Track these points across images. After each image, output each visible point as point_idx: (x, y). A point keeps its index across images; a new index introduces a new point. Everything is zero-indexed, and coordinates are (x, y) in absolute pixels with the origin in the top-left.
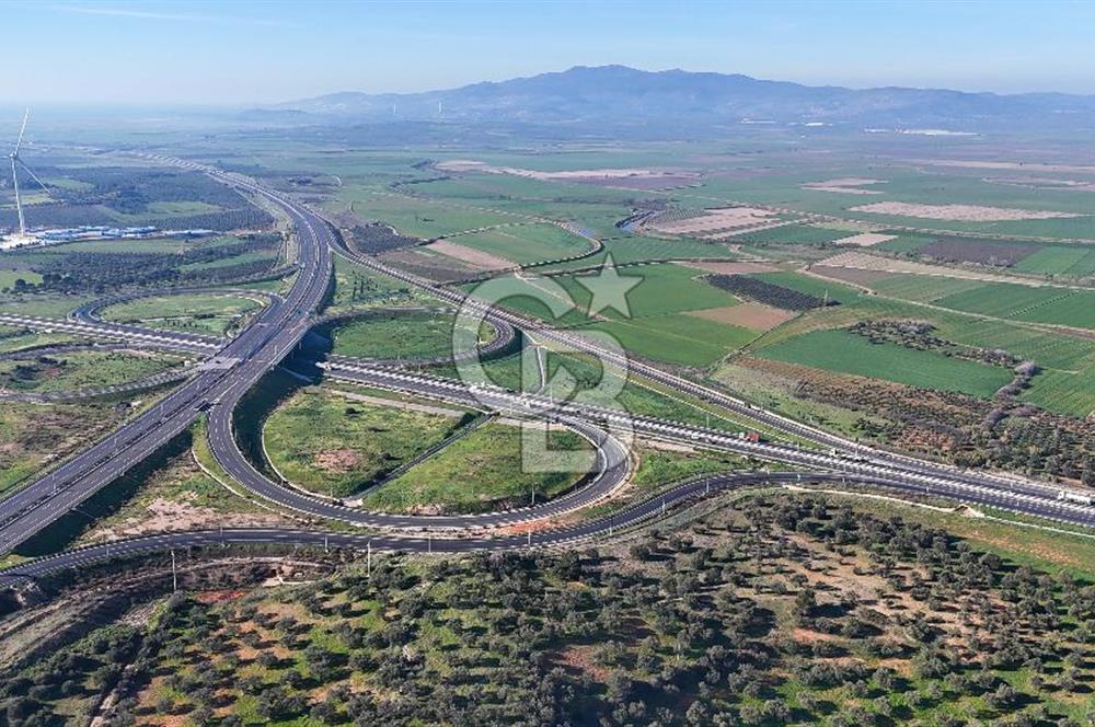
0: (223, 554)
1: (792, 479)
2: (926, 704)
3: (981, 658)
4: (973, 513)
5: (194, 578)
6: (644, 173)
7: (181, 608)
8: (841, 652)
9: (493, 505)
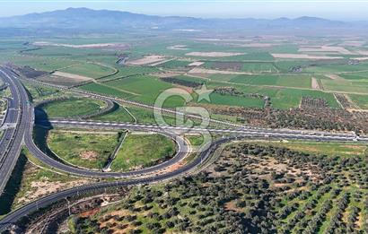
0: (80, 198)
1: (234, 139)
2: (319, 198)
3: (321, 182)
4: (285, 141)
5: (75, 209)
6: (112, 44)
7: (81, 220)
8: (288, 188)
9: (157, 162)
